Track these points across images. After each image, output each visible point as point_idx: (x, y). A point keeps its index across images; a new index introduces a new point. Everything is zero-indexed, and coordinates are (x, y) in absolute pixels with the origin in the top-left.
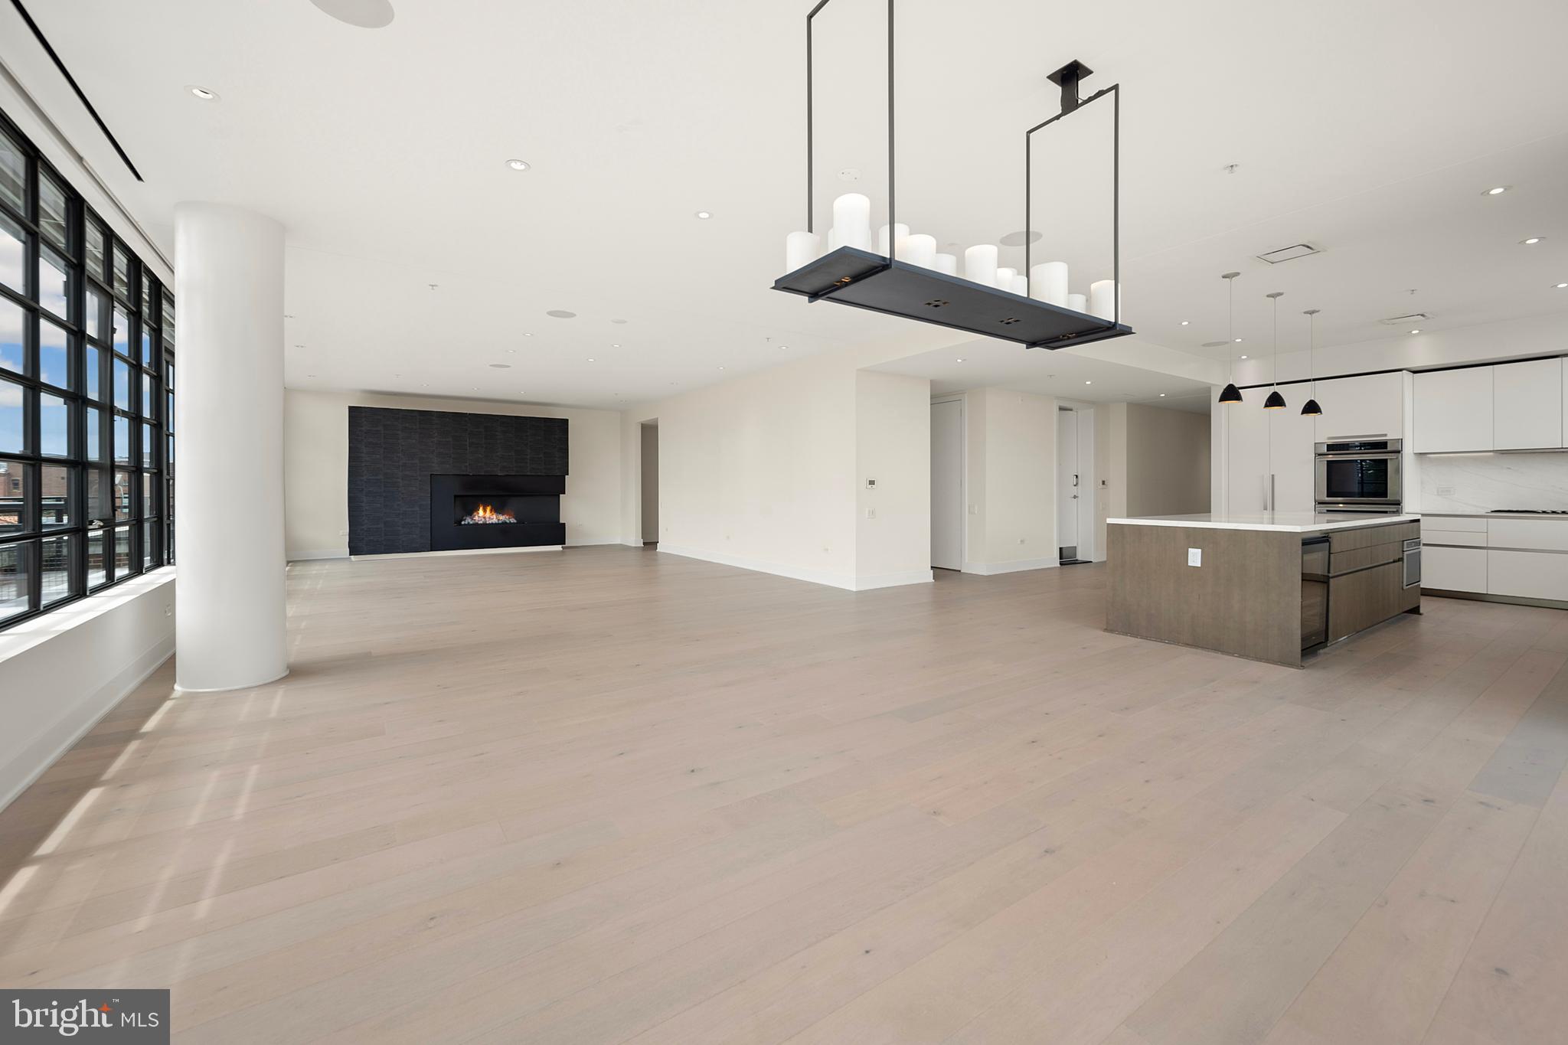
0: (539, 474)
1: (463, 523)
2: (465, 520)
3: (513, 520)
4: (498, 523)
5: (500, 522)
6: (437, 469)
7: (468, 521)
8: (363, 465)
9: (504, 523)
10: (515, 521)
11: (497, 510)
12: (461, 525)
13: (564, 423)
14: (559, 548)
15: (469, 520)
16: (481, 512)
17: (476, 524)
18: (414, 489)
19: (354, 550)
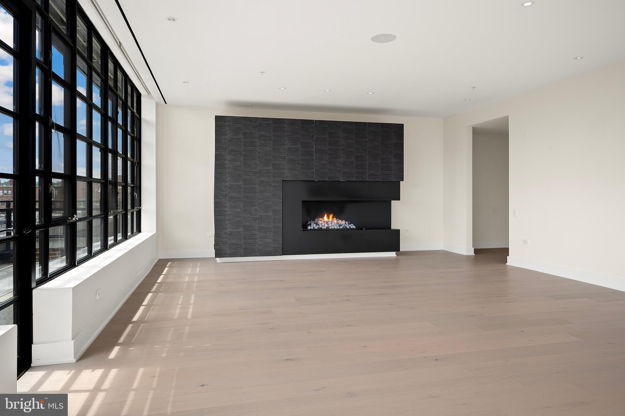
0: (377, 180)
1: (309, 228)
2: (310, 225)
3: (353, 226)
4: (340, 230)
5: (341, 227)
6: (288, 175)
7: (313, 226)
8: (227, 171)
9: (345, 229)
10: (354, 227)
11: (337, 216)
12: (307, 230)
13: (399, 129)
14: (393, 254)
15: (315, 225)
16: (325, 218)
17: (320, 229)
18: (269, 194)
19: (219, 253)
